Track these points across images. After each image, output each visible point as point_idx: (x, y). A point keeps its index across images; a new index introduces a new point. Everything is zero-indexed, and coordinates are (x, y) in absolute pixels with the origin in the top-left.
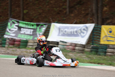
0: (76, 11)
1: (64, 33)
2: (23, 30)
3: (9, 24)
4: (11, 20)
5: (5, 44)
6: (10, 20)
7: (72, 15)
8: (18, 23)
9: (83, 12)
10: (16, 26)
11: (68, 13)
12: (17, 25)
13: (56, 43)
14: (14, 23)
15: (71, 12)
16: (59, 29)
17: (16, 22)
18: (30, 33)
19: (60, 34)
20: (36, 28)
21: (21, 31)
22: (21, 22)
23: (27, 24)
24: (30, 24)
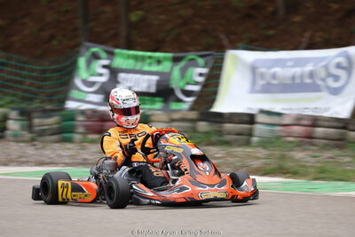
2: (124, 79)
3: (82, 62)
4: (87, 48)
5: (72, 132)
6: (83, 50)
7: (297, 19)
8: (111, 57)
10: (104, 67)
12: (106, 62)
13: (246, 119)
14: (96, 57)
16: (253, 69)
17: (104, 55)
20: (167, 70)
21: (118, 82)
22: (120, 54)
23: (140, 59)
24: (150, 57)
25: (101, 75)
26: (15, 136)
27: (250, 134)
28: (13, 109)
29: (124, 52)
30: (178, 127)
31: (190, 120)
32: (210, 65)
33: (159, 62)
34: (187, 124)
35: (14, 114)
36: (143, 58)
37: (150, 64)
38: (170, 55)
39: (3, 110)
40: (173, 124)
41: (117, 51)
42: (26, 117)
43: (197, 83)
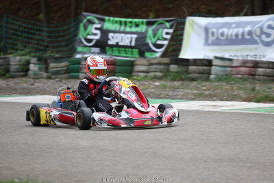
1: (218, 39)
2: (113, 37)
4: (85, 17)
5: (78, 72)
6: (82, 17)
8: (102, 23)
10: (96, 29)
13: (206, 63)
14: (91, 22)
17: (96, 21)
18: (131, 42)
19: (210, 42)
20: (143, 31)
21: (109, 39)
22: (109, 20)
23: (123, 24)
24: (131, 22)
25: (96, 34)
26: (35, 74)
27: (209, 73)
28: (33, 57)
29: (112, 18)
30: (157, 68)
31: (165, 64)
32: (174, 27)
33: (137, 25)
34: (162, 67)
35: (34, 60)
36: (125, 22)
37: (131, 27)
38: (145, 20)
39: (28, 57)
40: (151, 67)
41: (107, 18)
42: (43, 62)
43: (165, 39)
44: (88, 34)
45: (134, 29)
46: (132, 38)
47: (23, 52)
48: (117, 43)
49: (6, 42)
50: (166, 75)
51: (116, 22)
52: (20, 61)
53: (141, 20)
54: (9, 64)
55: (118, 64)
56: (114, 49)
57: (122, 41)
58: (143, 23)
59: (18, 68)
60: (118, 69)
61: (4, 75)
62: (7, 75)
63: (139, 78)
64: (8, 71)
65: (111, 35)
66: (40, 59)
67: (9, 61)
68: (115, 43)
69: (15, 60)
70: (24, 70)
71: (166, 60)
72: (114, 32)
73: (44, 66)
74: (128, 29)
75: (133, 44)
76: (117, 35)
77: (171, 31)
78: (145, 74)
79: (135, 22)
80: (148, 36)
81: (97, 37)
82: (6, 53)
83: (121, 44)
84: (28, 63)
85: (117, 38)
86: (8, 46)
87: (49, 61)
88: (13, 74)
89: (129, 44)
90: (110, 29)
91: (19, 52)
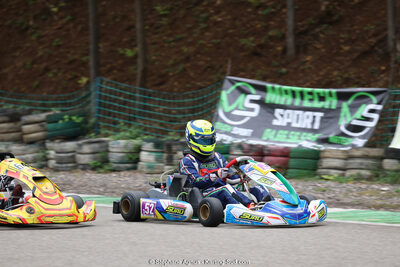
0: (318, 46)
2: (282, 116)
3: (224, 95)
4: (233, 82)
6: (226, 83)
9: (347, 48)
11: (291, 52)
14: (243, 91)
15: (301, 48)
17: (253, 90)
18: (313, 123)
20: (334, 107)
21: (276, 118)
22: (273, 88)
23: (298, 95)
24: (310, 93)
25: (252, 110)
26: (150, 167)
28: (148, 141)
29: (277, 86)
30: (361, 164)
31: (374, 158)
32: (384, 102)
33: (322, 98)
34: (370, 162)
35: (148, 146)
36: (302, 93)
37: (311, 100)
38: (334, 91)
39: (137, 142)
40: (351, 161)
41: (269, 85)
42: (165, 149)
43: (368, 119)
44: (237, 109)
45: (317, 104)
46: (314, 117)
47: (128, 134)
48: (289, 124)
49: (99, 118)
50: (378, 174)
51: (286, 92)
52: (126, 147)
53: (327, 90)
54: (108, 151)
55: (291, 155)
56: (281, 132)
57: (297, 122)
58: (330, 94)
59: (123, 157)
60: (292, 162)
61: (100, 167)
62: (107, 167)
63: (331, 178)
64: (106, 161)
65: (278, 112)
66: (158, 145)
67: (107, 146)
68: (284, 124)
69: (118, 145)
70: (132, 161)
71: (376, 152)
72: (284, 107)
73: (165, 155)
74: (306, 104)
75: (317, 126)
76: (288, 111)
77: (380, 107)
78: (341, 172)
79: (318, 94)
80: (342, 114)
81: (254, 114)
82: (98, 134)
83: (294, 125)
84: (139, 150)
85: (288, 117)
86: (101, 124)
87: (174, 148)
88: (115, 165)
89: (309, 127)
90: (277, 102)
91: (122, 133)
